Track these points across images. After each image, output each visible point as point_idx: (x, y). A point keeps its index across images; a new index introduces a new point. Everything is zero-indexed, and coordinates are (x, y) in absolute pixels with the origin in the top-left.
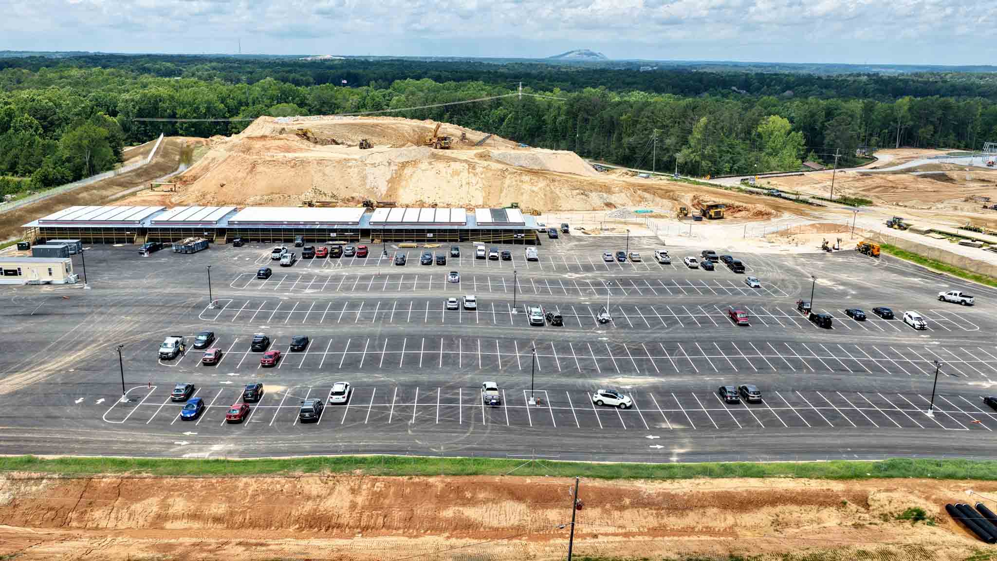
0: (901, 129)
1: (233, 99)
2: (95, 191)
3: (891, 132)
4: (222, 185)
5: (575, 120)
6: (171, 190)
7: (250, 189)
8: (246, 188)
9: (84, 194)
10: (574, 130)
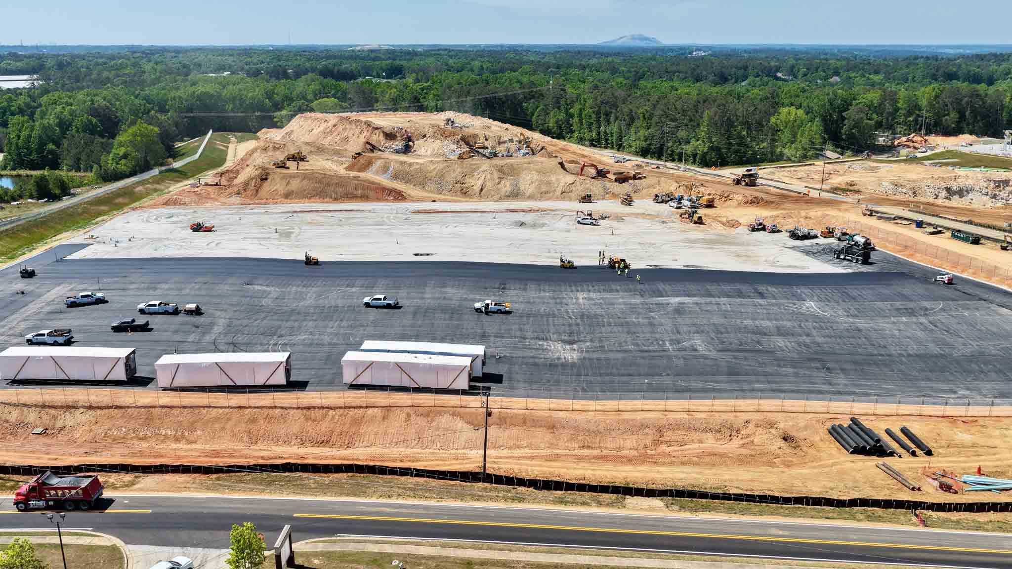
0: (926, 118)
1: (277, 95)
2: (149, 185)
3: (916, 121)
4: (262, 180)
5: (598, 113)
6: (217, 184)
7: (288, 183)
8: (284, 183)
9: (140, 188)
10: (598, 121)
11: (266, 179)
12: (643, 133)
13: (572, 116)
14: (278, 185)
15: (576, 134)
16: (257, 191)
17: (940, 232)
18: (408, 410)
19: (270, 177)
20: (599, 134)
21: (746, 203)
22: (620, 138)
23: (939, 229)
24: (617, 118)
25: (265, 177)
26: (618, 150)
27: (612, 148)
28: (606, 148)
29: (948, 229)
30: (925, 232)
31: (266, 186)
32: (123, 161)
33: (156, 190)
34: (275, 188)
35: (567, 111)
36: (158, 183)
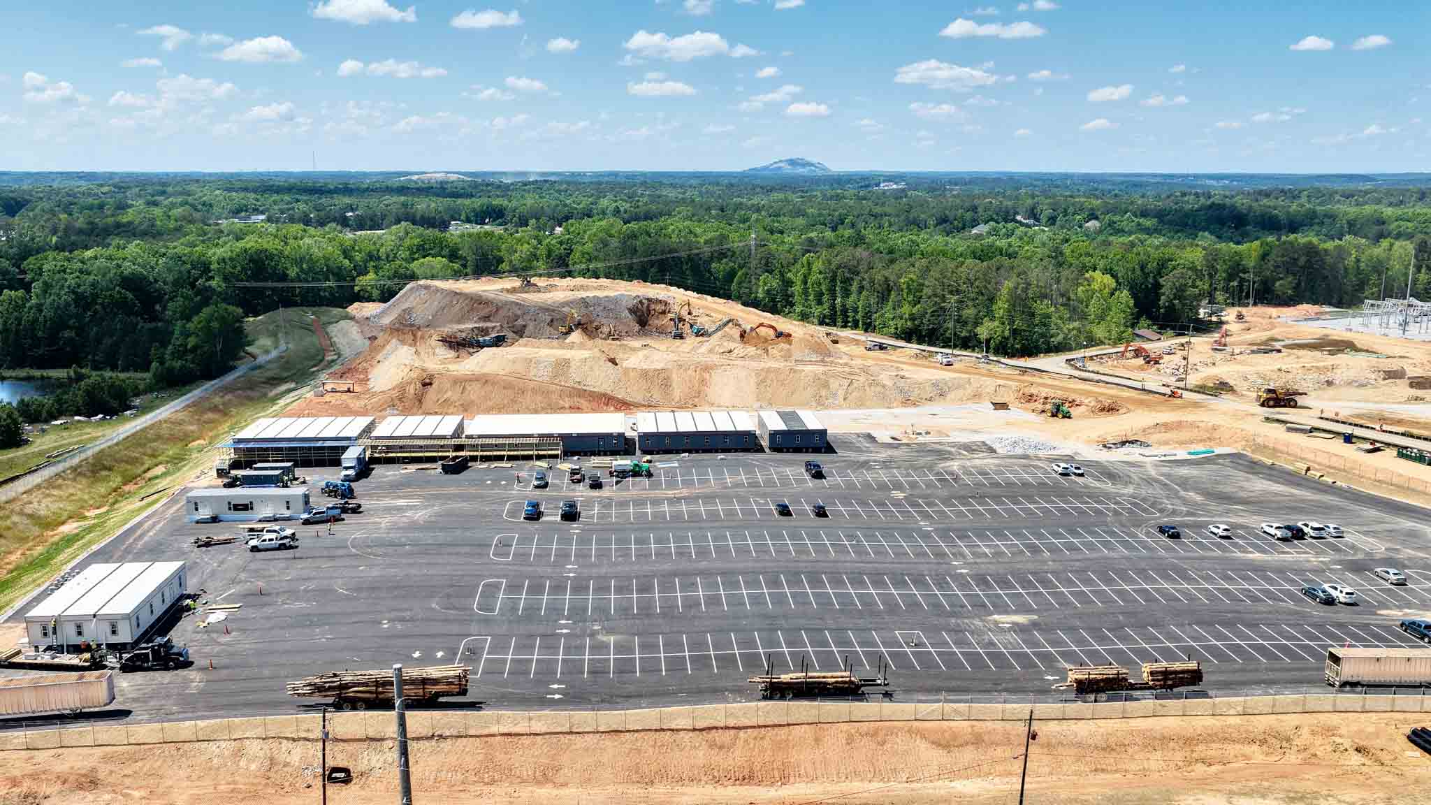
0: (1254, 283)
3: (1241, 286)
4: (425, 385)
5: (833, 280)
6: (349, 391)
7: (463, 390)
8: (458, 389)
10: (833, 293)
11: (431, 384)
12: (906, 310)
13: (789, 283)
14: (449, 393)
15: (798, 309)
16: (419, 401)
17: (1378, 450)
19: (436, 381)
20: (833, 307)
22: (868, 315)
23: (1378, 445)
24: (861, 288)
26: (866, 331)
27: (855, 326)
28: (845, 326)
29: (1389, 445)
30: (1359, 449)
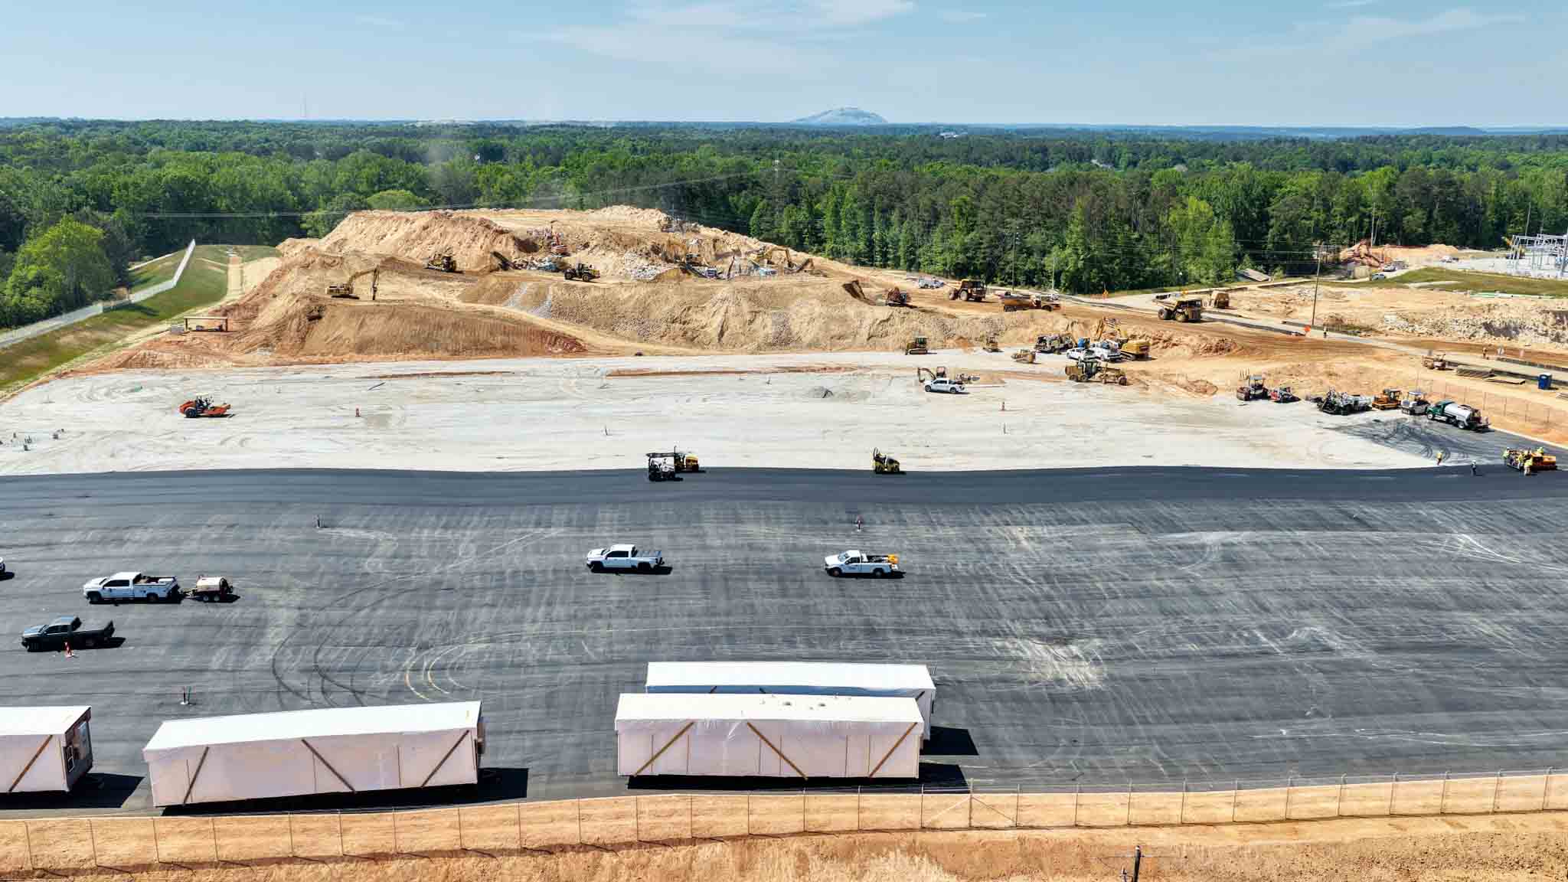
0: (1376, 219)
1: (306, 183)
2: (87, 334)
3: (1361, 223)
4: (311, 319)
5: (870, 209)
6: (220, 329)
7: (361, 326)
8: (355, 324)
9: (69, 339)
10: (870, 223)
11: (319, 318)
12: (958, 240)
14: (343, 328)
15: (828, 246)
16: (303, 340)
18: (795, 844)
19: (326, 315)
20: (870, 243)
21: (1209, 350)
24: (903, 216)
25: (316, 313)
26: (909, 269)
27: (896, 266)
28: (884, 266)
31: (320, 330)
32: (34, 291)
33: (99, 342)
34: (337, 333)
35: (810, 206)
36: (105, 330)
